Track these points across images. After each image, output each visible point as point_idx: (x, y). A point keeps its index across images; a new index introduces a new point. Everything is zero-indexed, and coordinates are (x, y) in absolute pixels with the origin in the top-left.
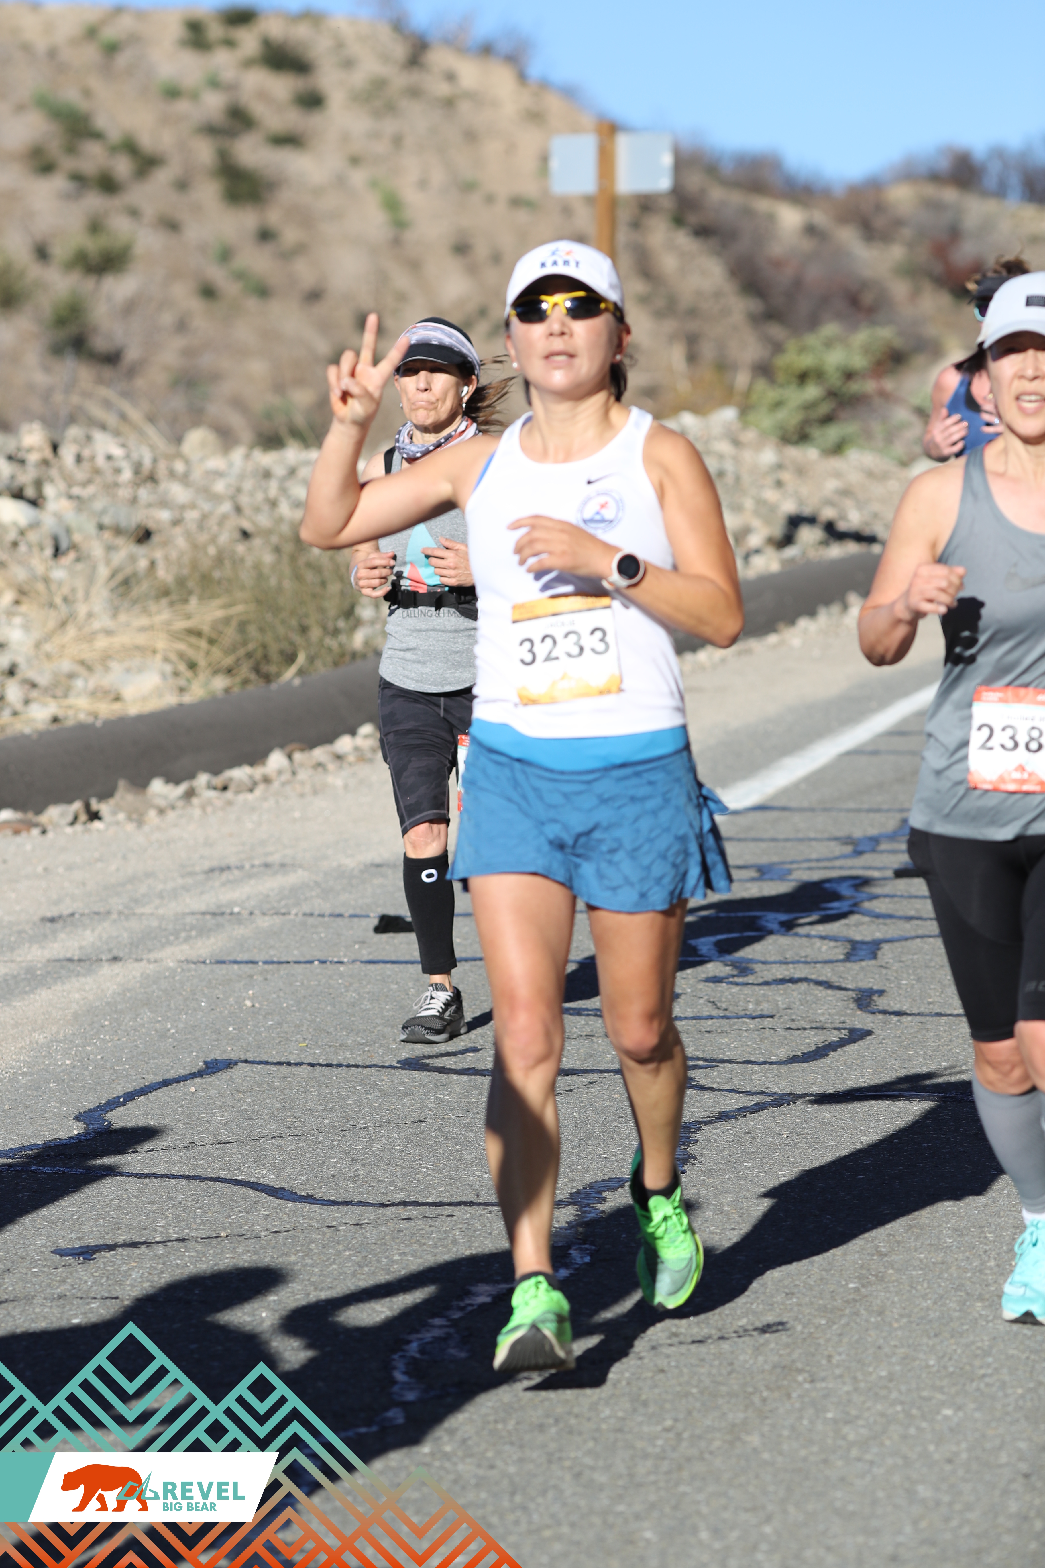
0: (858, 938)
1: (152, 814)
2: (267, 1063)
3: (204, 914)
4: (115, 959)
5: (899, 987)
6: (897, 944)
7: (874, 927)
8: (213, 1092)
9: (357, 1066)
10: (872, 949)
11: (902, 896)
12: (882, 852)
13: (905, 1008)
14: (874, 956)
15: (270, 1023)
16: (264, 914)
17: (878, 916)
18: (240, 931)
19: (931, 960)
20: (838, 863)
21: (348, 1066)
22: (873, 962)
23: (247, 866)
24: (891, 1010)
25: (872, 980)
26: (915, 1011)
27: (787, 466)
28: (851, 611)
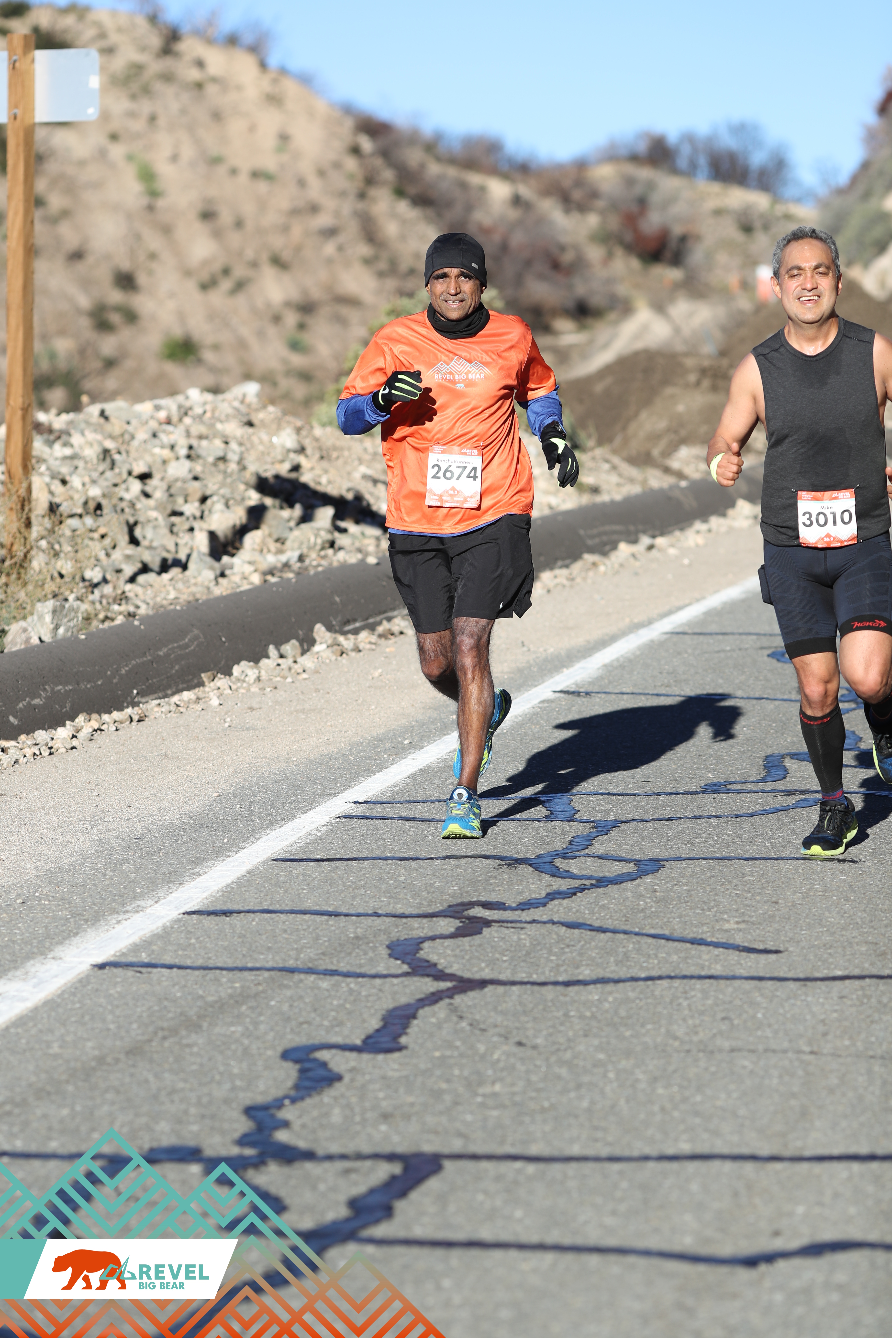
27: (309, 451)
28: (317, 648)
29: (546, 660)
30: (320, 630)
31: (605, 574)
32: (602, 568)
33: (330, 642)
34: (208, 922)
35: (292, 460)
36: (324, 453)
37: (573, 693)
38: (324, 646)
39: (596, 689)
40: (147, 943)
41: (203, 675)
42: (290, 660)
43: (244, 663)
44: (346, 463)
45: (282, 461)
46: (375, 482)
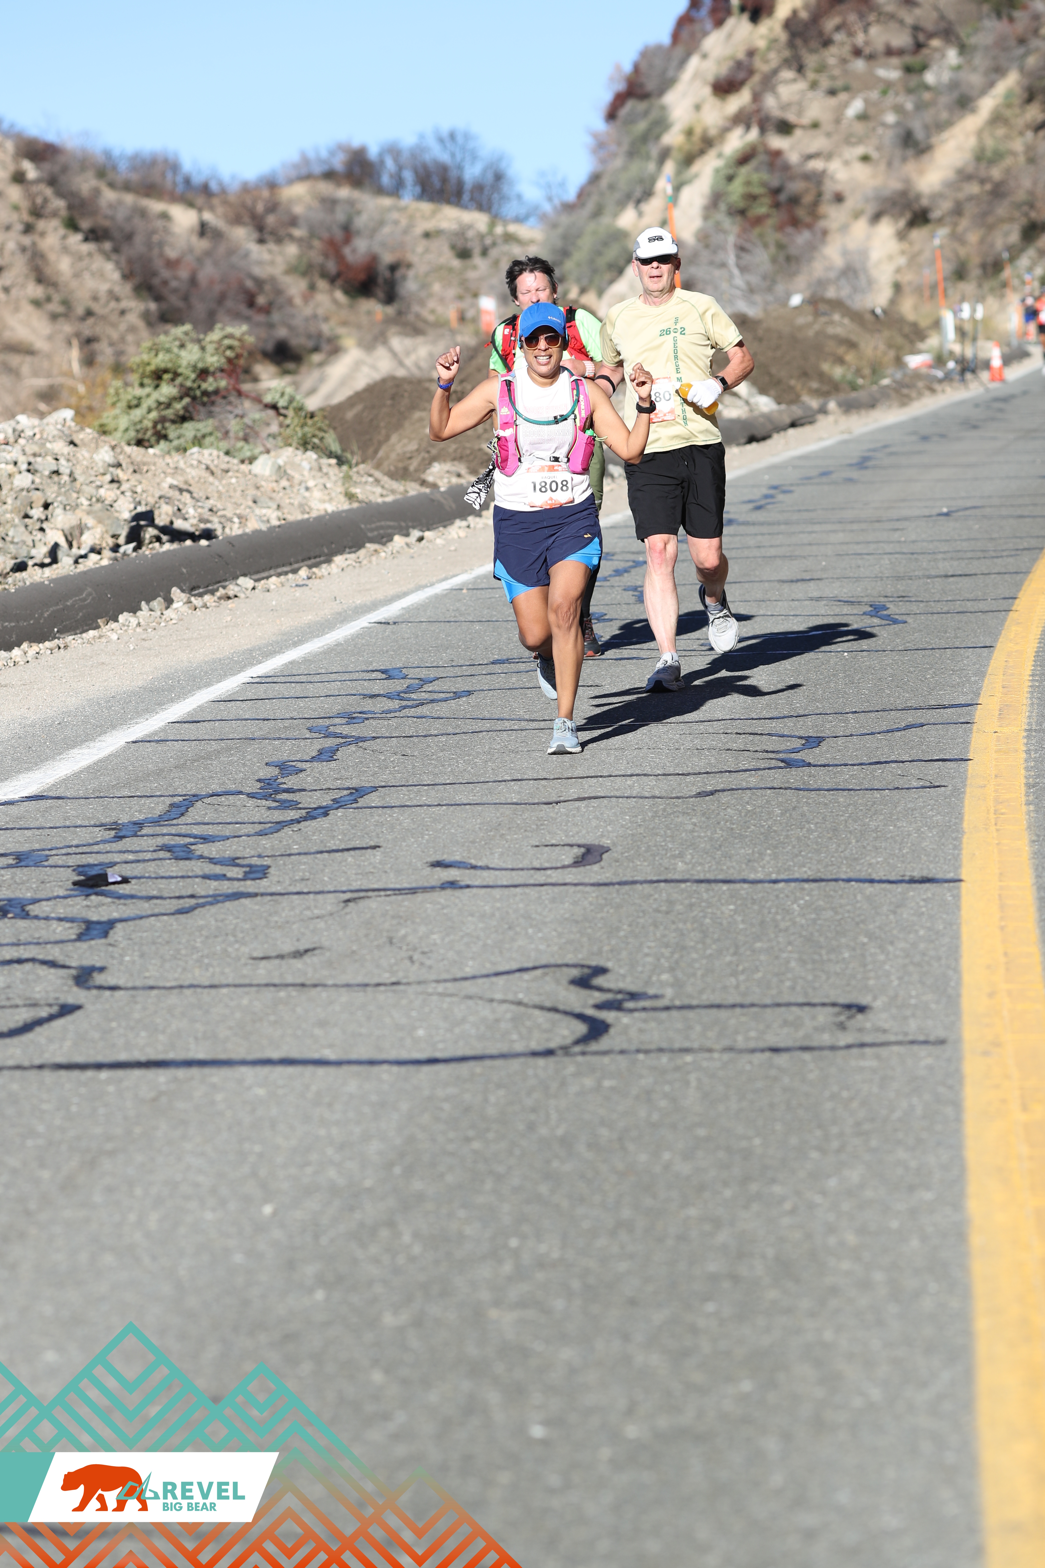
0: (95, 918)
5: (121, 963)
6: (130, 923)
7: (114, 907)
10: (105, 928)
11: (149, 877)
12: (143, 836)
13: (121, 983)
14: (105, 935)
17: (120, 897)
19: (159, 937)
20: (96, 848)
22: (103, 941)
24: (105, 984)
25: (96, 958)
26: (130, 985)
27: (124, 465)
28: (175, 605)
29: (356, 607)
30: (175, 592)
31: (386, 558)
32: (383, 554)
33: (185, 600)
34: (186, 725)
35: (112, 474)
36: (136, 468)
37: (385, 623)
38: (181, 604)
39: (400, 620)
40: (155, 733)
41: (99, 621)
42: (159, 613)
43: (125, 614)
44: (155, 475)
45: (104, 474)
46: (181, 491)
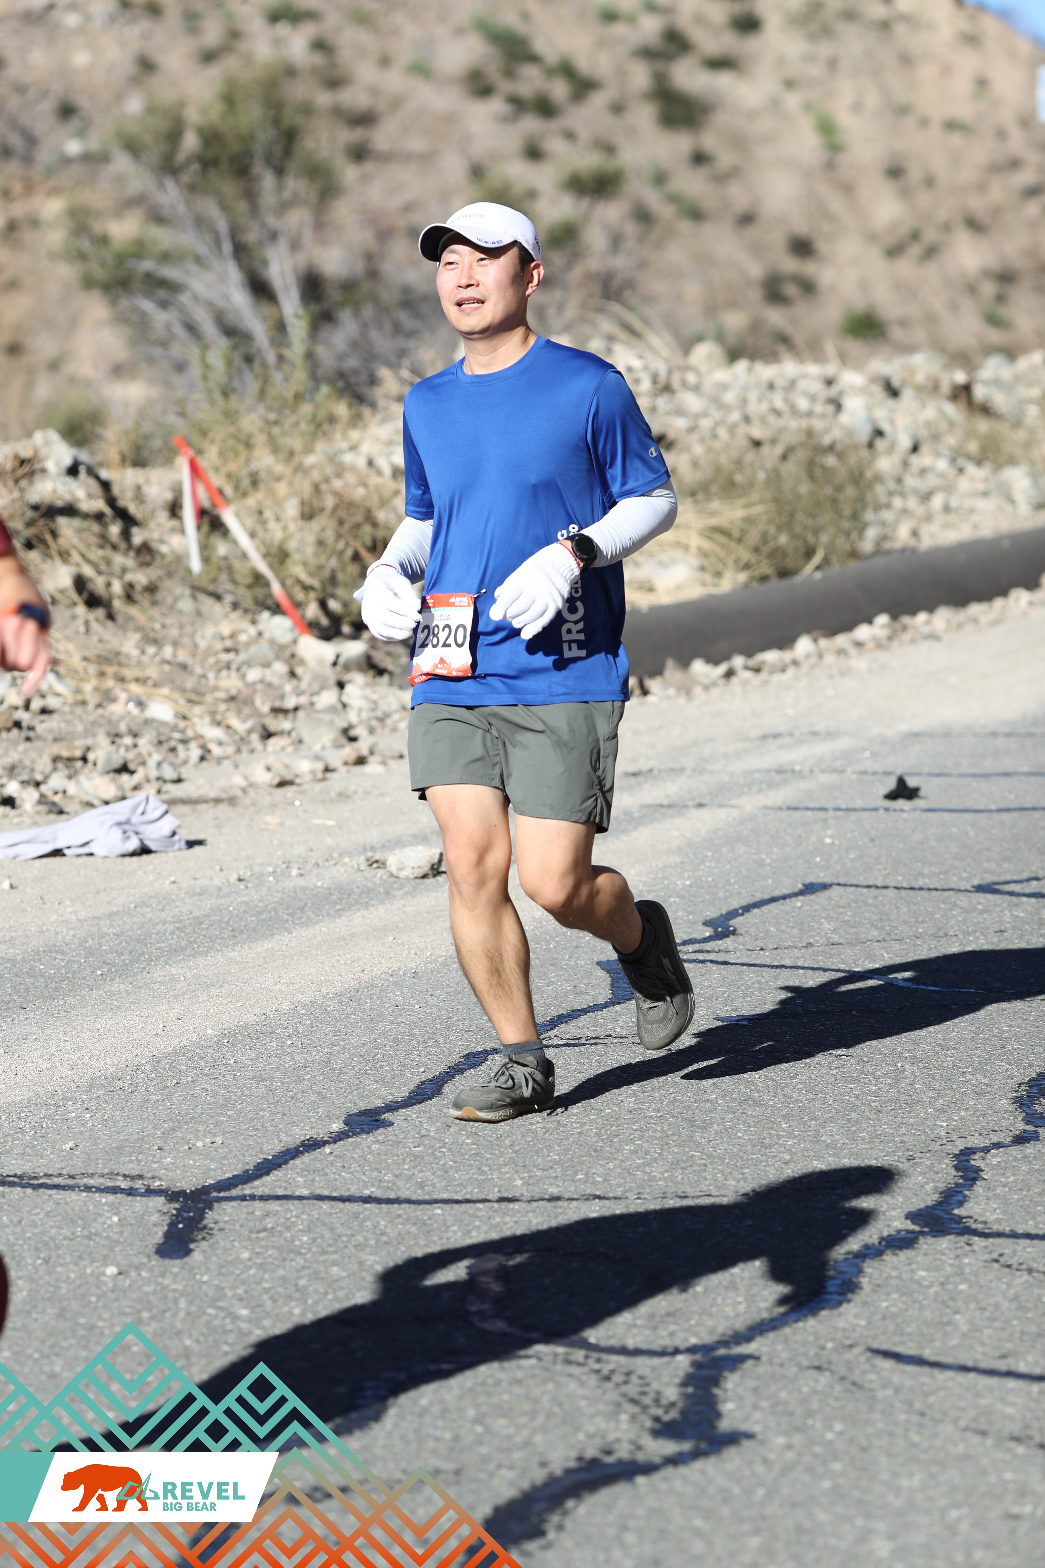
1: (698, 690)
2: (857, 886)
3: (769, 771)
4: (700, 805)
8: (816, 907)
9: (936, 890)
15: (852, 856)
16: (823, 771)
18: (804, 785)
21: (929, 889)
23: (797, 733)
